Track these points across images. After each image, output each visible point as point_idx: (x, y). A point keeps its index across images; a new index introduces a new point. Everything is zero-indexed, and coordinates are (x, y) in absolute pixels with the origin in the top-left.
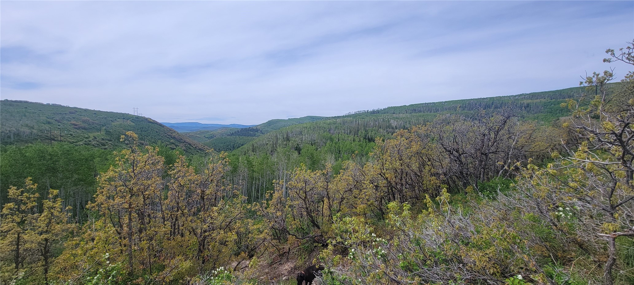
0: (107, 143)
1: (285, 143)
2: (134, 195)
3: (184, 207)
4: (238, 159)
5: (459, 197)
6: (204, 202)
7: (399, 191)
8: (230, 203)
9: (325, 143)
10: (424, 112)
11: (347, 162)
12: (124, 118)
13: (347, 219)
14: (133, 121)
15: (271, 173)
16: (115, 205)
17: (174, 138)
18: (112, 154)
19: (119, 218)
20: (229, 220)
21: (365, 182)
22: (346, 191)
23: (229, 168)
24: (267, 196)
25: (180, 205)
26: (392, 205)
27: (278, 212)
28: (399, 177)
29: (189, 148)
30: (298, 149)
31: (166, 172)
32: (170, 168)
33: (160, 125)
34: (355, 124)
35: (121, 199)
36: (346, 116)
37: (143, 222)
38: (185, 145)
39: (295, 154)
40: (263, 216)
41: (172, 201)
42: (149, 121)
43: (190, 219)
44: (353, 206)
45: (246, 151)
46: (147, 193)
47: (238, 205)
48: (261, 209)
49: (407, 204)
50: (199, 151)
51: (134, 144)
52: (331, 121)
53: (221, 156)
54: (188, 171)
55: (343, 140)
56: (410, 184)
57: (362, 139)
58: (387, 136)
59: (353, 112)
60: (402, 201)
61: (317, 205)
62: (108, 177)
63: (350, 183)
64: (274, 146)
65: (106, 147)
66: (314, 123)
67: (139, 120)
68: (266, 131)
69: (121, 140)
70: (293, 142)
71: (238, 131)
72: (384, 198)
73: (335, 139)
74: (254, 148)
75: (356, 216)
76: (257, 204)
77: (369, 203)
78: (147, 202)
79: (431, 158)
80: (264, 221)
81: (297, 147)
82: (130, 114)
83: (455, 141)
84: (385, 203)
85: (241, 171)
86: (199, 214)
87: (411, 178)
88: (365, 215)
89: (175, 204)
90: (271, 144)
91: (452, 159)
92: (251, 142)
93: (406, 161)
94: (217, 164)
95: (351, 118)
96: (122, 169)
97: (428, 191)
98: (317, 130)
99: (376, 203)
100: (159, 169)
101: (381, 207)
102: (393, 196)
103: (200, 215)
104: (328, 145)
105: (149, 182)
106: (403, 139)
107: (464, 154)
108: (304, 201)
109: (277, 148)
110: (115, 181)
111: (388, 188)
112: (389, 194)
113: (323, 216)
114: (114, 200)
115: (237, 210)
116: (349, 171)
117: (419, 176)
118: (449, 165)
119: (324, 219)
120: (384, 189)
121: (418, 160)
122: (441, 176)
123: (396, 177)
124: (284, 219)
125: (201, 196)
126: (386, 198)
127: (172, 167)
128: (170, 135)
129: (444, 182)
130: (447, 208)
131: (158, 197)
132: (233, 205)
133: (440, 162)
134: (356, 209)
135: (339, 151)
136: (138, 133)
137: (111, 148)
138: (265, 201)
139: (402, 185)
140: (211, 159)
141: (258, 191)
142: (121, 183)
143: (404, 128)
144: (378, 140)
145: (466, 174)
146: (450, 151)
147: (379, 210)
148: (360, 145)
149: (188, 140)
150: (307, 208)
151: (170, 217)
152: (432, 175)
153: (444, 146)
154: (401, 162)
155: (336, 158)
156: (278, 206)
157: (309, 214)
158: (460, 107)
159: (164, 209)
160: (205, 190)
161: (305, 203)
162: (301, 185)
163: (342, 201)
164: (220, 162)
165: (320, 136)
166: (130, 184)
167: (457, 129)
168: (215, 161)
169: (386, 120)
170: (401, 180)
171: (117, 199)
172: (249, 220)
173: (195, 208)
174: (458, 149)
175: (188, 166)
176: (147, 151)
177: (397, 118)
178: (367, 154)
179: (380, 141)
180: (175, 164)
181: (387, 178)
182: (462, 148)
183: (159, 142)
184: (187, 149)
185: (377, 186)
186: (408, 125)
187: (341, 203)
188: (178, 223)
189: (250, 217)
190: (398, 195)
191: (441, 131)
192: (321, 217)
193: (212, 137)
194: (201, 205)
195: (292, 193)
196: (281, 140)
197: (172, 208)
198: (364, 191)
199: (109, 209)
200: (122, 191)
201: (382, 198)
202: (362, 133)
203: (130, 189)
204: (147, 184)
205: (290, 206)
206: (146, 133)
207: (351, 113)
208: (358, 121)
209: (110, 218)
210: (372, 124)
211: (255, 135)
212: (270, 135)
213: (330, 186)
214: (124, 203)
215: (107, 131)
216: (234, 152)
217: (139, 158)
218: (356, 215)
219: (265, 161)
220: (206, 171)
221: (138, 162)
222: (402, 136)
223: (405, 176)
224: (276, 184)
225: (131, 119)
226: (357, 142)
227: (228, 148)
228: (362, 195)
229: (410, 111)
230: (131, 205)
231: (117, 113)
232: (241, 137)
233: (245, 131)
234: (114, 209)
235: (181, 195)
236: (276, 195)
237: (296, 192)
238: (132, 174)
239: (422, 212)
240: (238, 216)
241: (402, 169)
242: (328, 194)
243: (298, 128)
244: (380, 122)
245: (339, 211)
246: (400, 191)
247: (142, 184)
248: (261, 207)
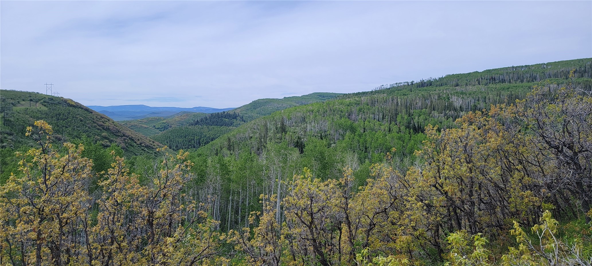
0: (5, 138)
1: (278, 135)
2: (45, 218)
3: (122, 237)
4: (205, 161)
5: (575, 225)
6: (152, 229)
7: (467, 214)
8: (193, 230)
9: (343, 136)
10: (510, 82)
11: (378, 166)
12: (31, 100)
13: (380, 259)
14: (45, 104)
15: (258, 184)
16: (17, 234)
17: (107, 129)
18: (14, 155)
19: (23, 256)
20: (190, 258)
21: (410, 198)
22: (378, 213)
23: (191, 176)
24: (251, 220)
25: (115, 234)
26: (455, 237)
27: (268, 245)
28: (467, 190)
29: (131, 145)
30: (300, 146)
31: (94, 182)
32: (102, 176)
33: (87, 110)
34: (392, 104)
35: (26, 225)
36: (376, 92)
37: (59, 261)
38: (124, 139)
39: (296, 154)
40: (245, 252)
41: (103, 228)
42: (69, 104)
43: (130, 256)
44: (388, 238)
45: (219, 149)
46: (65, 215)
47: (205, 235)
48: (241, 241)
49: (481, 236)
50: (146, 149)
51: (46, 139)
52: (352, 100)
53: (178, 156)
54: (128, 181)
55: (373, 130)
56: (487, 203)
57: (402, 128)
58: (445, 123)
59: (387, 84)
60: (473, 232)
61: (330, 235)
62: (7, 191)
63: (385, 199)
64: (263, 140)
65: (4, 144)
66: (325, 104)
67: (55, 102)
68: (249, 117)
69: (27, 134)
70: (291, 134)
71: (206, 119)
72: (441, 226)
73: (359, 129)
74: (231, 144)
75: (395, 255)
76: (236, 232)
77: (417, 233)
78: (65, 229)
79: (524, 159)
80: (245, 260)
81: (297, 142)
82: (40, 93)
83: (565, 130)
84: (443, 234)
85: (211, 181)
86: (145, 248)
87: (489, 193)
88: (410, 253)
89: (108, 233)
90: (257, 138)
91: (561, 161)
92: (225, 135)
93: (479, 164)
94: (173, 169)
95: (385, 95)
96: (27, 178)
97: (518, 214)
98: (330, 115)
99: (429, 233)
100: (84, 179)
101: (437, 240)
102: (457, 222)
103: (146, 250)
104: (346, 138)
105: (69, 199)
106: (473, 127)
107: (584, 151)
108: (310, 228)
109: (266, 144)
110: (17, 197)
111: (449, 209)
112: (450, 220)
113: (340, 253)
114: (15, 227)
115: (204, 243)
116: (382, 180)
117: (501, 189)
118: (556, 170)
119: (342, 258)
120: (441, 210)
121: (499, 163)
122: (543, 190)
123: (461, 191)
124: (278, 258)
125: (149, 221)
126: (446, 225)
127: (104, 174)
128: (102, 125)
129: (547, 200)
130: (553, 244)
131: (83, 221)
132: (198, 236)
133: (540, 166)
134: (395, 242)
135: (366, 149)
136: (53, 122)
137: (12, 146)
138: (248, 229)
139: (473, 204)
140: (164, 162)
141: (237, 212)
142: (26, 201)
143: (475, 109)
144: (430, 130)
145: (588, 187)
146: (557, 148)
147: (434, 245)
148: (399, 138)
149: (128, 133)
150: (314, 240)
151: (100, 253)
152: (525, 187)
153: (547, 139)
154: (470, 165)
155: (360, 159)
156: (269, 236)
157: (317, 249)
158: (575, 72)
159: (91, 241)
160: (154, 210)
161: (311, 231)
162: (303, 202)
163: (371, 229)
164: (177, 166)
165: (334, 124)
166: (39, 202)
167: (570, 109)
168: (170, 164)
169: (444, 96)
170: (471, 195)
171: (20, 225)
172: (223, 259)
173: (138, 239)
174: (573, 143)
175: (129, 174)
176: (66, 150)
177: (462, 93)
178: (411, 152)
179: (434, 132)
180: (108, 170)
181: (446, 193)
182: (579, 142)
183: (84, 137)
184: (127, 147)
185: (429, 206)
186: (482, 105)
187: (370, 233)
188: (112, 262)
189: (223, 254)
190: (467, 221)
191: (540, 114)
192: (337, 255)
193: (165, 128)
194: (149, 234)
195: (290, 216)
196: (272, 131)
197: (104, 240)
198: (407, 213)
199: (7, 240)
200: (27, 212)
201: (438, 225)
202: (403, 118)
203: (39, 209)
204: (65, 202)
205: (287, 237)
206: (64, 122)
207: (385, 87)
208: (396, 100)
209: (10, 254)
210: (420, 104)
211: (231, 124)
212: (255, 124)
213: (351, 204)
214: (31, 231)
215: (5, 120)
216: (200, 150)
217: (54, 161)
218: (395, 252)
219: (248, 164)
220: (156, 181)
221: (53, 167)
222: (471, 124)
223: (477, 188)
224: (266, 200)
225: (42, 101)
226: (394, 134)
227: (190, 145)
228: (404, 219)
229: (485, 81)
230: (41, 234)
231: (21, 92)
232: (211, 127)
233: (217, 117)
234: (15, 240)
235: (118, 219)
236: (265, 218)
237: (297, 214)
238: (43, 186)
239: (508, 250)
240: (205, 252)
241: (471, 177)
242: (347, 218)
243: (300, 112)
244: (434, 100)
245: (366, 246)
246: (470, 214)
247: (58, 202)
248: (242, 237)
